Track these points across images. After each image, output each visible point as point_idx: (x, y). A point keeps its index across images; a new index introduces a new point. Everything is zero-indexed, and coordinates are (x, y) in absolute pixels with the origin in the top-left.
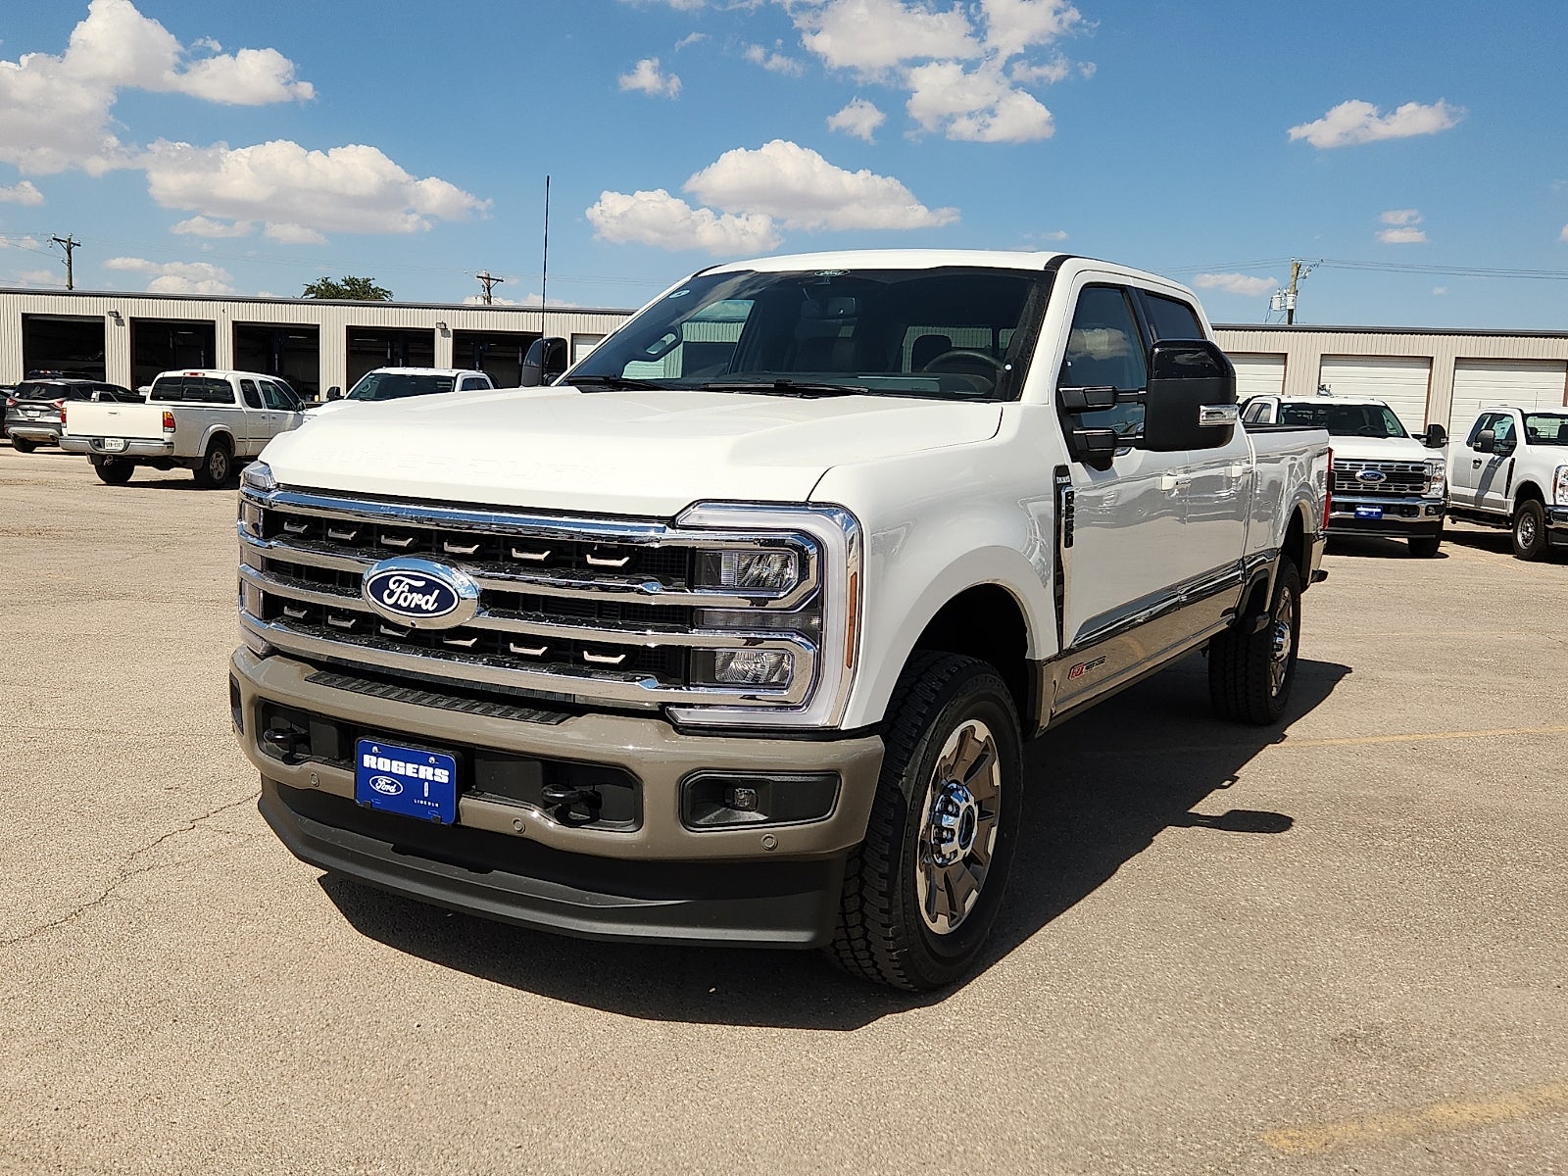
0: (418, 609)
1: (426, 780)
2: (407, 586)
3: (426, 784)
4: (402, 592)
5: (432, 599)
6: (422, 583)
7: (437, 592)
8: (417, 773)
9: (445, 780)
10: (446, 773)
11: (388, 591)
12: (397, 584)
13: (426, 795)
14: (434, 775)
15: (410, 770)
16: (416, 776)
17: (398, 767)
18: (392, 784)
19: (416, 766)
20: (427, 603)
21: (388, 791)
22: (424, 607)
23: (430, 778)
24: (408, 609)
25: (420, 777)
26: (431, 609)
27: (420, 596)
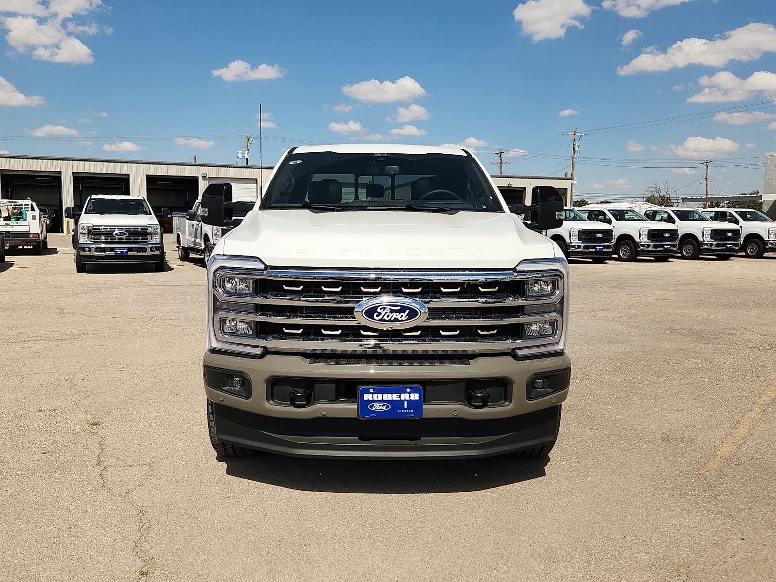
0: (396, 320)
1: (405, 400)
2: (390, 310)
3: (406, 402)
4: (386, 313)
5: (404, 315)
6: (399, 308)
7: (408, 311)
8: (400, 397)
9: (417, 398)
10: (418, 395)
11: (377, 313)
12: (383, 309)
13: (406, 407)
14: (410, 397)
15: (395, 397)
16: (399, 399)
17: (387, 397)
18: (384, 405)
19: (399, 395)
20: (402, 316)
21: (381, 409)
22: (400, 319)
23: (408, 398)
24: (390, 321)
25: (401, 399)
26: (404, 319)
27: (398, 314)
